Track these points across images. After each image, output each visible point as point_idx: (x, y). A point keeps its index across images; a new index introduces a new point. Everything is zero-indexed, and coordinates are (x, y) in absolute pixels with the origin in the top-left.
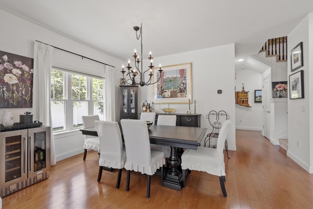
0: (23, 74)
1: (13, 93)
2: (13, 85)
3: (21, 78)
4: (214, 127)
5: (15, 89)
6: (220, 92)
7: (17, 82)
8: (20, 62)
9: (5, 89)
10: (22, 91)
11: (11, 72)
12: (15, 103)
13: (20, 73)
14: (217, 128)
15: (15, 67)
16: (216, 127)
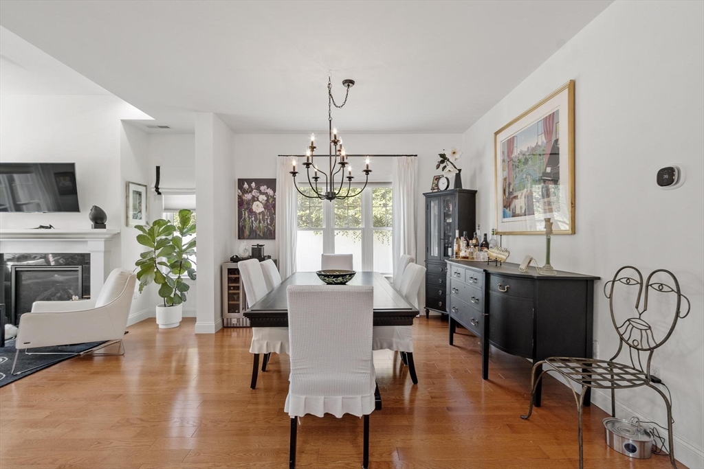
0: (267, 200)
1: (260, 222)
2: (259, 213)
3: (266, 206)
4: (626, 337)
5: (261, 218)
6: (667, 177)
7: (263, 209)
8: (265, 187)
9: (253, 219)
10: (267, 219)
11: (258, 200)
12: (261, 234)
13: (265, 198)
14: (635, 347)
15: (261, 193)
16: (630, 342)
